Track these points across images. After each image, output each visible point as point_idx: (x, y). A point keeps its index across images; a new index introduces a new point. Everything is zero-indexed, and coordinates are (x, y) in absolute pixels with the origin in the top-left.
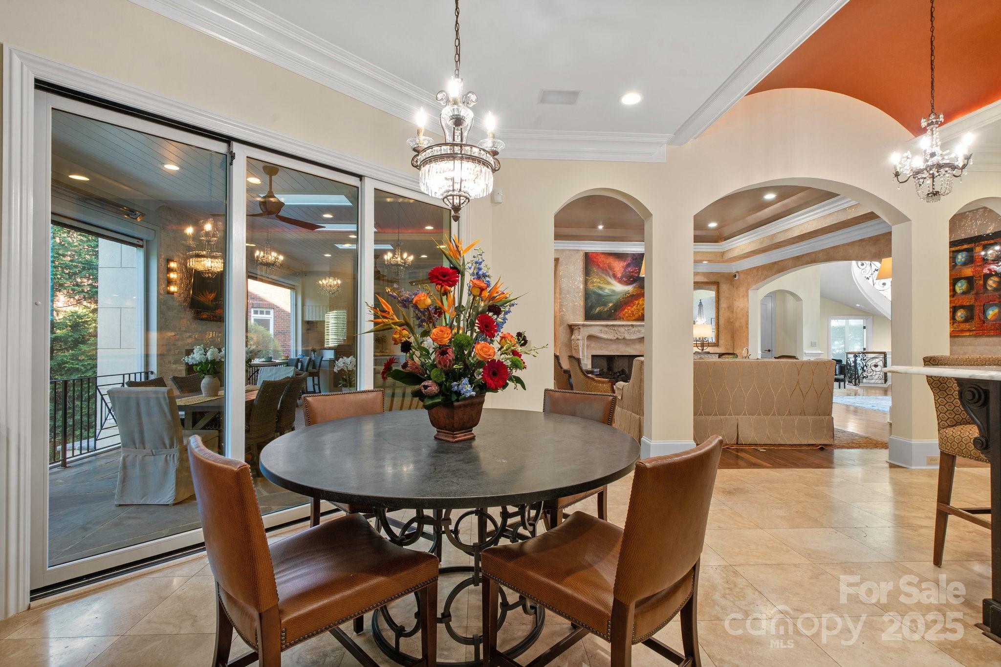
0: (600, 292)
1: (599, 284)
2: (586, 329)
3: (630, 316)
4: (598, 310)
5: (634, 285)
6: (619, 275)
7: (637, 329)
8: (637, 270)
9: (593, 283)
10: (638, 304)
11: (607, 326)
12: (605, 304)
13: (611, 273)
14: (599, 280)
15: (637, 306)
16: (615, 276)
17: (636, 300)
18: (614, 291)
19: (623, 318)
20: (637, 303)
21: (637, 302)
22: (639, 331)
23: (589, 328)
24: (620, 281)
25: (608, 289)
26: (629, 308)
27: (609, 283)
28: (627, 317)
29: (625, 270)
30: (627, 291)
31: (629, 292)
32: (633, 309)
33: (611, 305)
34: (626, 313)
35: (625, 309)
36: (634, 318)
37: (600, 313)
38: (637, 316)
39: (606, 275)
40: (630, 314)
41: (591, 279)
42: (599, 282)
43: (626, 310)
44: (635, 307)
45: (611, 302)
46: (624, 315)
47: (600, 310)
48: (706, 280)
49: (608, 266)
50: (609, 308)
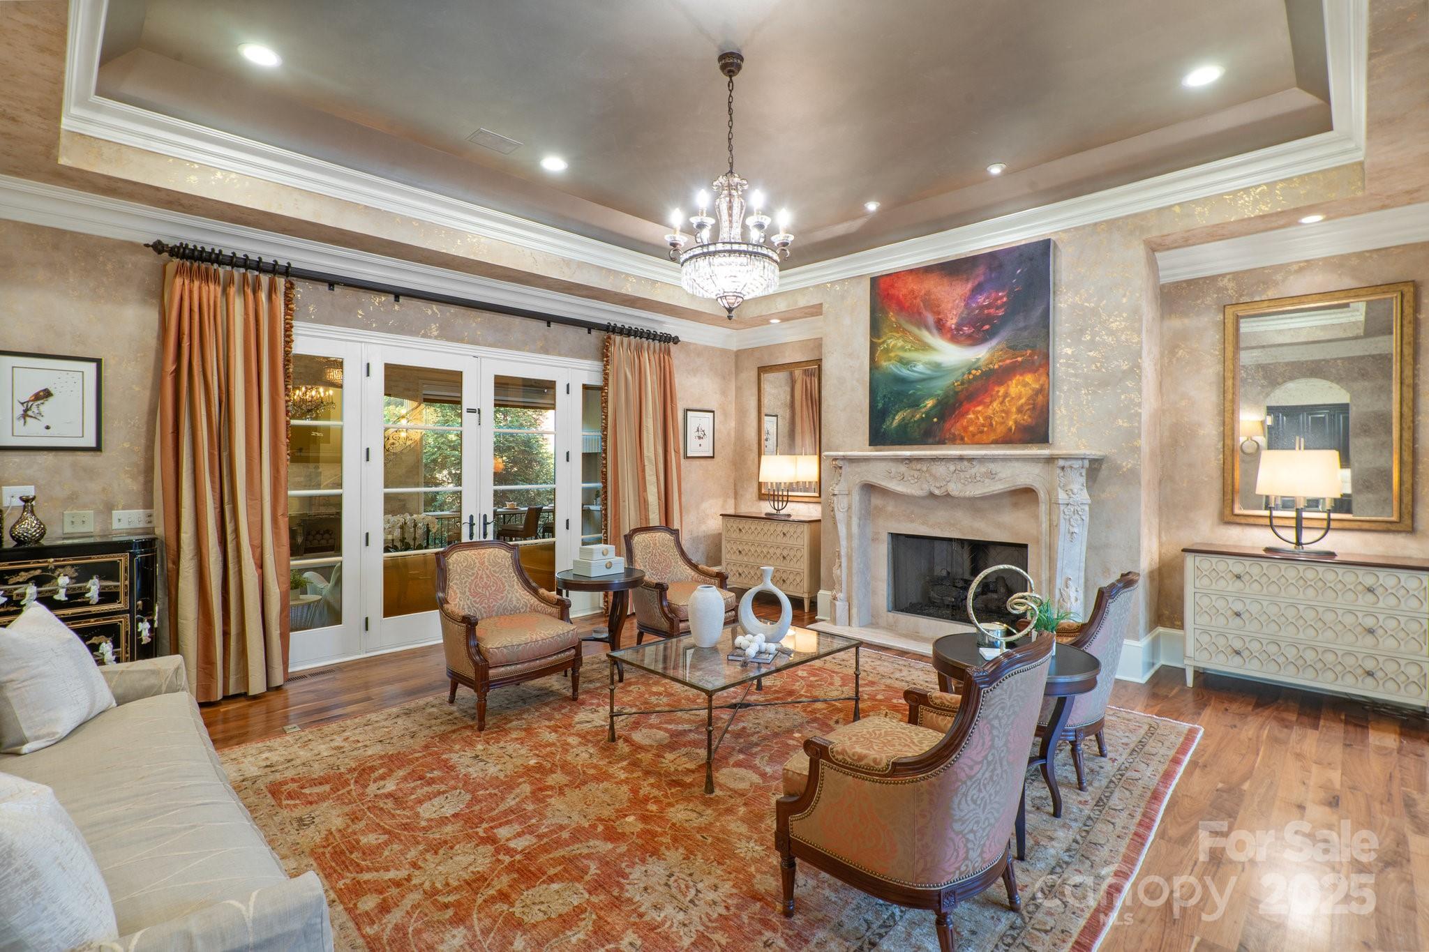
0: (905, 372)
1: (902, 354)
2: (857, 468)
3: (982, 432)
4: (898, 418)
5: (994, 342)
6: (952, 322)
7: (983, 470)
8: (1002, 297)
9: (887, 351)
10: (1006, 395)
11: (910, 460)
12: (915, 404)
13: (931, 319)
14: (900, 343)
15: (1002, 403)
16: (940, 326)
17: (1001, 383)
18: (938, 366)
19: (962, 439)
20: (1000, 394)
21: (1002, 390)
22: (991, 475)
23: (864, 467)
24: (955, 337)
25: (925, 364)
26: (980, 408)
27: (926, 347)
28: (974, 435)
29: (967, 305)
30: (976, 362)
31: (980, 363)
32: (989, 412)
33: (930, 403)
34: (971, 422)
35: (967, 413)
36: (993, 437)
37: (904, 426)
38: (1001, 430)
39: (919, 327)
40: (983, 425)
41: (883, 342)
42: (903, 348)
43: (971, 416)
44: (995, 405)
45: (929, 396)
46: (965, 429)
47: (904, 419)
48: (1348, 283)
49: (924, 301)
50: (927, 413)
